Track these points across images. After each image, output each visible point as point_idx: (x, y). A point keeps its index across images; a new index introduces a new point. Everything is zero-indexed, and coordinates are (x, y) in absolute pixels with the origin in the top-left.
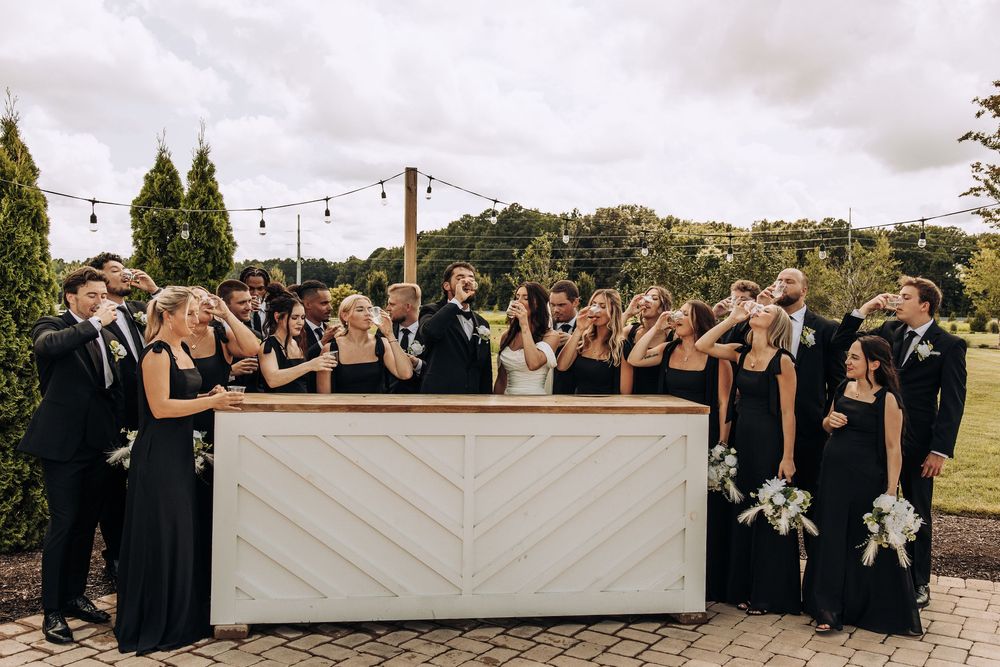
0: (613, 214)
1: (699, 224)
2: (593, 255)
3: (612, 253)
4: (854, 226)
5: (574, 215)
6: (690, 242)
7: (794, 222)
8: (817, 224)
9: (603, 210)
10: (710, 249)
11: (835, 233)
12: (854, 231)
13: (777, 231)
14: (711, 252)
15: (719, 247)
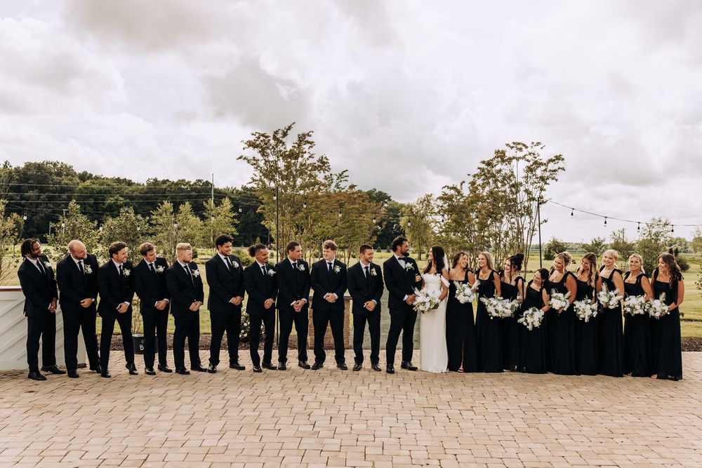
0: (39, 167)
1: (107, 179)
2: (22, 198)
3: (38, 197)
4: (216, 187)
5: (5, 166)
6: (100, 192)
7: (175, 181)
8: (192, 183)
9: (30, 164)
10: (115, 197)
11: (204, 190)
12: (215, 190)
13: (164, 186)
14: (117, 200)
15: (122, 196)
